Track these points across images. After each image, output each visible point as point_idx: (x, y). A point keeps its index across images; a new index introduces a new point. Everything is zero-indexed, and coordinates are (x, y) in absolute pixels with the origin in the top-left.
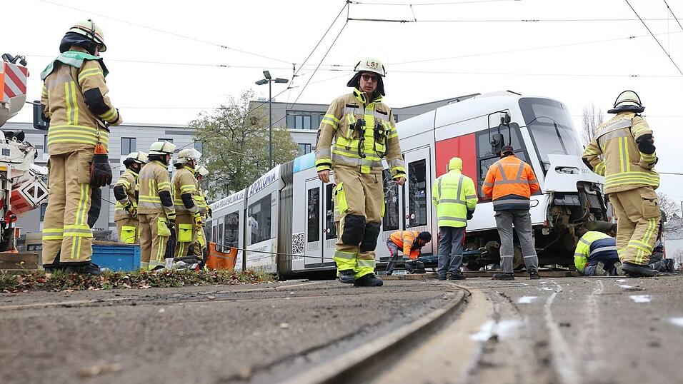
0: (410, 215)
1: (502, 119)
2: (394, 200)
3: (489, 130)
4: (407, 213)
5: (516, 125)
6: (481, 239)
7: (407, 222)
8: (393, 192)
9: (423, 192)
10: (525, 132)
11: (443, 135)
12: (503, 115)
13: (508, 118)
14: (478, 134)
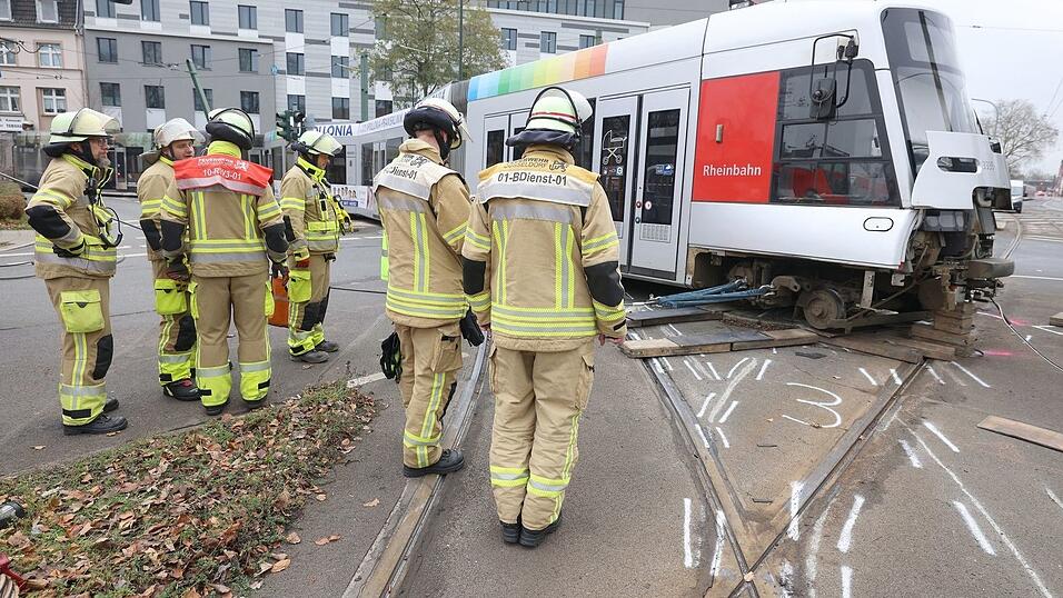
0: (644, 203)
1: (841, 50)
2: (620, 171)
3: (813, 69)
4: (639, 198)
5: (868, 66)
6: (765, 266)
7: (638, 213)
8: (619, 159)
9: (669, 167)
10: (884, 81)
11: (718, 69)
12: (845, 42)
13: (853, 49)
14: (786, 74)
